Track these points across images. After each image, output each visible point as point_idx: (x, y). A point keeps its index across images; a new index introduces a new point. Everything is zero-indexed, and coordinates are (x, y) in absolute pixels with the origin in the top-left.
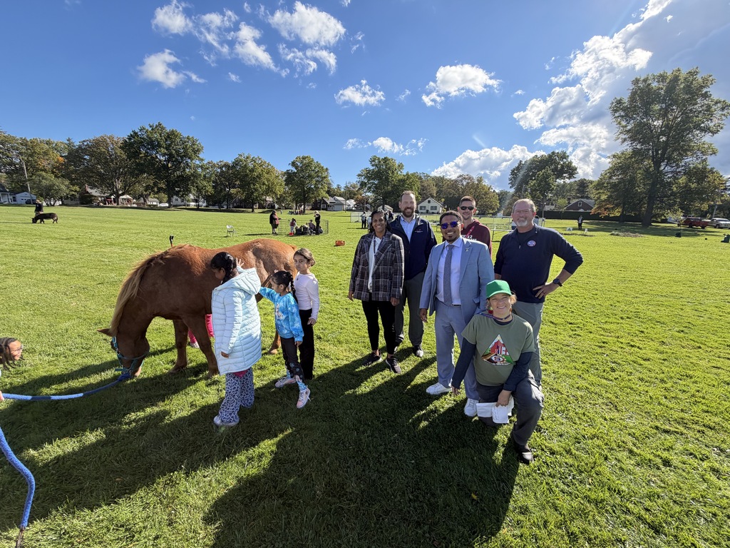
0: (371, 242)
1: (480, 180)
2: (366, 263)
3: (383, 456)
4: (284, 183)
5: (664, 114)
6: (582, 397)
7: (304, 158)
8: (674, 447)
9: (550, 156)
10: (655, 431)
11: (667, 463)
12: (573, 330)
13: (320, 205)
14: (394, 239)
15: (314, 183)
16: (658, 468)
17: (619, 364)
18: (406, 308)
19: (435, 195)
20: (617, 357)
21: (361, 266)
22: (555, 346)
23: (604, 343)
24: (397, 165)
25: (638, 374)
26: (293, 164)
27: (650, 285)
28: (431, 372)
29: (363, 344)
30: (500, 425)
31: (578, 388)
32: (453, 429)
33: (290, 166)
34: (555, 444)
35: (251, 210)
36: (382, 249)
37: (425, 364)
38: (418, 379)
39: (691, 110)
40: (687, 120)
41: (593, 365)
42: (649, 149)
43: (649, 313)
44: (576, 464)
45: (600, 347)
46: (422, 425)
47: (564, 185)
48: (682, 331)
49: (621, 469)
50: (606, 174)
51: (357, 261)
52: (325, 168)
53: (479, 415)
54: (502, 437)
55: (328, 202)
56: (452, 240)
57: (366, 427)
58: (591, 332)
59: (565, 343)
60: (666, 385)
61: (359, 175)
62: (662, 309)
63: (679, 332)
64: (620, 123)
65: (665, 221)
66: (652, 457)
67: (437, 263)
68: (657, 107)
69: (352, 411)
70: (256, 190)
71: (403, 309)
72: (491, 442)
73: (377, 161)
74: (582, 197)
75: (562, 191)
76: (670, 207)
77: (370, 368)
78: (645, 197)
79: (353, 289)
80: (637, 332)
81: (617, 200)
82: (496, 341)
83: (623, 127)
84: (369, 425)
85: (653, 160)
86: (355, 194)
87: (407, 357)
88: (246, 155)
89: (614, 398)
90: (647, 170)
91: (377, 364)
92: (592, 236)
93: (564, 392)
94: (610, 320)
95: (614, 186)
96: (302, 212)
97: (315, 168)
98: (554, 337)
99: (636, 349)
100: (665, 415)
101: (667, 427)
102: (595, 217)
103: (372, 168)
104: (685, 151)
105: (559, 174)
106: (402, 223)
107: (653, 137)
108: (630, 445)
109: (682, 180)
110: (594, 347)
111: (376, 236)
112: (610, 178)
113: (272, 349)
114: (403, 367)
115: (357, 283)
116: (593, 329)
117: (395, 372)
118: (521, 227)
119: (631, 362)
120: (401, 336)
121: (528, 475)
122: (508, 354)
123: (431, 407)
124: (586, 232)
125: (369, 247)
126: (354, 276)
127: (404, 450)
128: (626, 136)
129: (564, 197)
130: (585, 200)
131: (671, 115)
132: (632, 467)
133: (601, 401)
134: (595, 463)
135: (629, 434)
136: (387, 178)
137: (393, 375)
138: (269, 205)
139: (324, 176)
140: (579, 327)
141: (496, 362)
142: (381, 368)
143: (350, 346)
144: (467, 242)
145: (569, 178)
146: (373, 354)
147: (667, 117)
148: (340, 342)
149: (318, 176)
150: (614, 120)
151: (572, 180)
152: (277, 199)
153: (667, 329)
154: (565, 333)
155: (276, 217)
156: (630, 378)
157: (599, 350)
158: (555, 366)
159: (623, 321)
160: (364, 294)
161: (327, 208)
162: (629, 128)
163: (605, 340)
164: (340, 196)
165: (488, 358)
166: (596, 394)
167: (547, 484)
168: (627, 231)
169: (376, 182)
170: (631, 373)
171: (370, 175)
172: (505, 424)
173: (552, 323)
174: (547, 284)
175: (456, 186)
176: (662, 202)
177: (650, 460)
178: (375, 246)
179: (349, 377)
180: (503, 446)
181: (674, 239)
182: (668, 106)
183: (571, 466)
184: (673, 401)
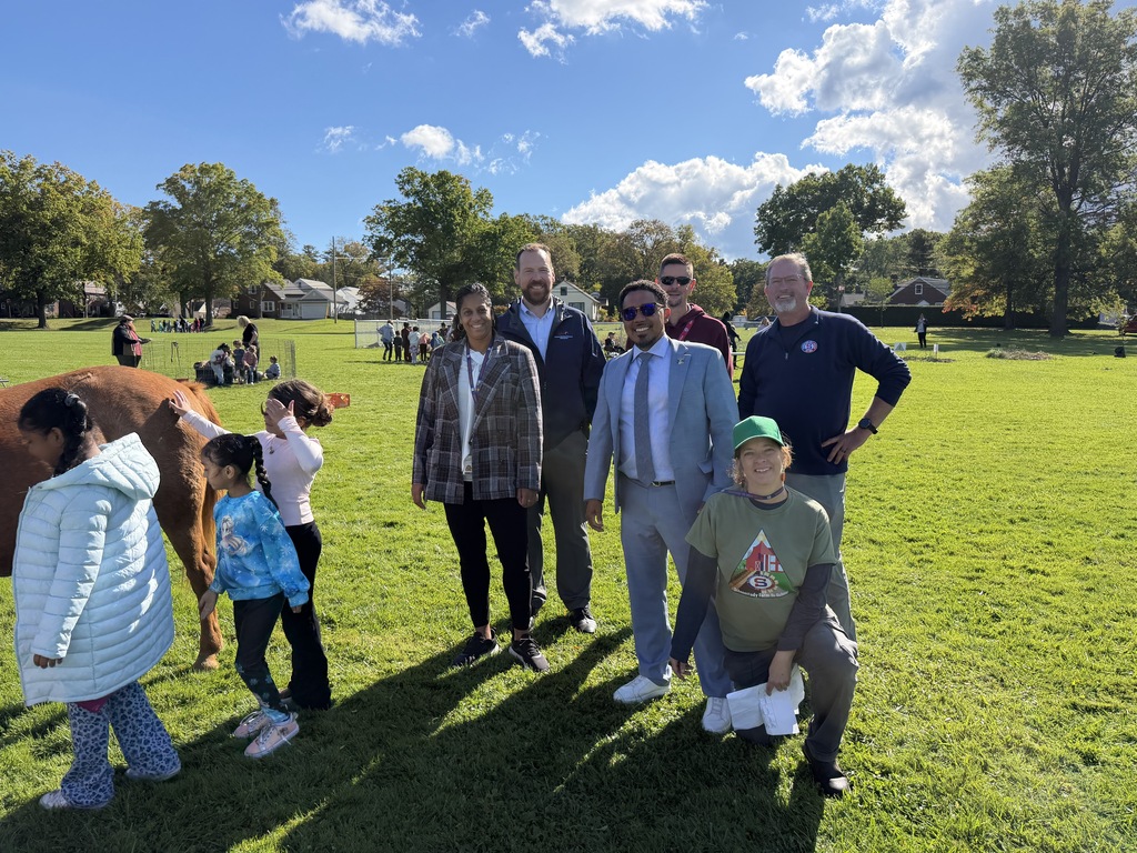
0: (460, 362)
1: (686, 235)
2: (453, 412)
3: (536, 828)
4: (140, 242)
5: (1063, 87)
6: (938, 671)
7: (205, 170)
8: (1102, 734)
9: (843, 176)
10: (1071, 711)
11: (1090, 759)
12: (915, 554)
13: (258, 304)
14: (514, 351)
15: (238, 239)
16: (1076, 770)
17: (1007, 606)
18: (547, 521)
19: (576, 273)
20: (1003, 594)
21: (439, 422)
22: (879, 586)
23: (977, 571)
24: (473, 197)
25: (1042, 621)
26: (172, 185)
27: (1063, 453)
28: (620, 662)
29: (447, 622)
30: (781, 739)
31: (930, 657)
32: (684, 760)
33: (161, 191)
34: (890, 759)
35: (36, 321)
36: (489, 375)
37: (605, 646)
38: (594, 678)
39: (1112, 82)
40: (1107, 102)
41: (957, 612)
42: (1045, 163)
43: (1061, 508)
44: (930, 783)
45: (971, 579)
46: (614, 761)
47: (880, 246)
48: (1123, 536)
49: (1012, 779)
50: (966, 219)
51: (428, 409)
52: (267, 197)
53: (737, 726)
54: (787, 760)
55: (282, 295)
56: (647, 343)
57: (486, 782)
58: (952, 554)
59: (902, 577)
60: (1092, 634)
61: (370, 221)
62: (1087, 498)
63: (1116, 537)
64: (980, 104)
65: (1093, 323)
66: (1063, 752)
67: (618, 392)
68: (1048, 72)
69: (446, 757)
70: (51, 260)
71: (539, 523)
72: (764, 771)
73: (417, 182)
74: (922, 273)
75: (877, 258)
76: (1101, 290)
77: (475, 669)
78: (1050, 271)
79: (421, 477)
80: (1040, 545)
81: (993, 278)
82: (756, 544)
83: (988, 112)
84: (492, 778)
85: (1055, 189)
86: (359, 273)
87: (558, 636)
88: (18, 159)
89: (998, 666)
90: (1046, 210)
91: (490, 659)
92: (949, 360)
93: (904, 667)
94: (989, 527)
95: (984, 247)
96: (203, 325)
97: (239, 198)
98: (878, 569)
99: (1039, 576)
100: (1089, 682)
101: (1093, 703)
102: (952, 320)
103: (403, 201)
104: (1116, 167)
105: (868, 218)
106: (525, 319)
107: (1049, 138)
108: (1028, 741)
109: (1116, 232)
110: (958, 580)
111: (469, 347)
112: (975, 227)
113: (202, 657)
114: (554, 658)
115: (432, 461)
116: (956, 547)
117: (536, 669)
118: (785, 313)
119: (1029, 601)
120: (540, 590)
121: (842, 814)
122: (780, 569)
123: (629, 725)
124: (935, 353)
125: (457, 372)
126: (424, 444)
127: (580, 812)
128: (997, 134)
129: (882, 273)
130: (928, 280)
131: (1078, 91)
132: (1029, 775)
133: (973, 674)
134: (965, 776)
135: (1027, 724)
136: (449, 230)
137: (532, 675)
138: (93, 307)
139: (264, 219)
140: (928, 546)
141: (759, 591)
142: (503, 664)
143: (417, 630)
144: (681, 346)
145: (891, 228)
146: (478, 635)
147: (1071, 95)
148: (385, 625)
149: (248, 222)
150: (969, 96)
151: (897, 233)
152: (123, 287)
153: (1096, 534)
154: (900, 560)
155: (132, 336)
156: (1027, 628)
157: (970, 585)
158: (884, 623)
159: (1014, 528)
160: (450, 487)
161: (278, 310)
162: (1001, 114)
163: (980, 566)
164: (316, 277)
165: (742, 583)
166: (964, 663)
167: (879, 822)
168: (1020, 347)
169: (419, 239)
170: (1030, 620)
171: (398, 220)
172: (789, 736)
173: (874, 542)
174: (847, 431)
175: (629, 250)
176: (1082, 280)
177: (1061, 759)
178: (470, 371)
179: (425, 692)
180: (790, 775)
181: (1110, 360)
182: (1070, 70)
183: (922, 788)
184: (1104, 658)
